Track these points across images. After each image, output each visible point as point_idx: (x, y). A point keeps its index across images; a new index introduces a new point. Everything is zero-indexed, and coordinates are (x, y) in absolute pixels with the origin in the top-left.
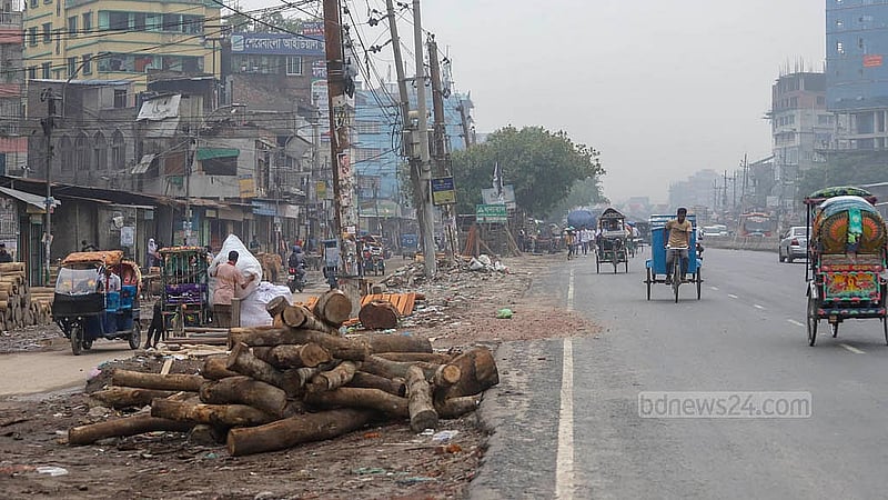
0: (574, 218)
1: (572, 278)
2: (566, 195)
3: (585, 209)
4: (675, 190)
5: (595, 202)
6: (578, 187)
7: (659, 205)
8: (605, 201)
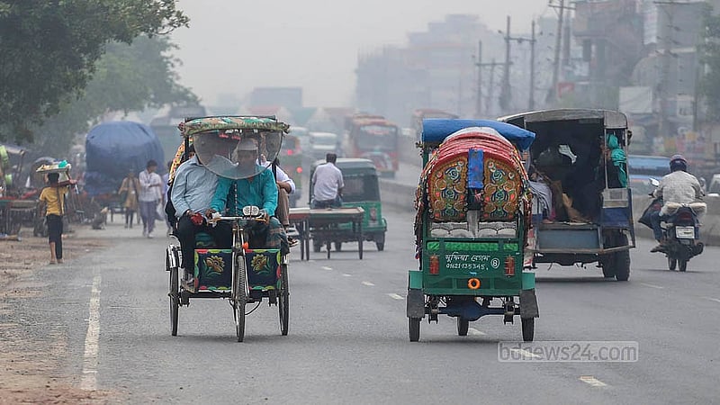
0: (104, 143)
1: (94, 301)
2: (81, 82)
3: (133, 117)
4: (374, 70)
5: (159, 101)
6: (114, 59)
7: (327, 110)
8: (184, 97)
